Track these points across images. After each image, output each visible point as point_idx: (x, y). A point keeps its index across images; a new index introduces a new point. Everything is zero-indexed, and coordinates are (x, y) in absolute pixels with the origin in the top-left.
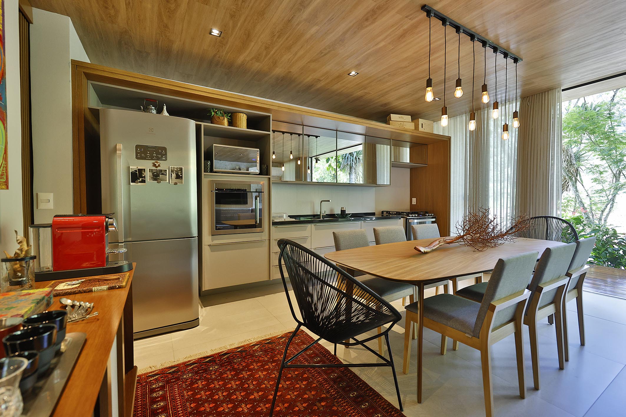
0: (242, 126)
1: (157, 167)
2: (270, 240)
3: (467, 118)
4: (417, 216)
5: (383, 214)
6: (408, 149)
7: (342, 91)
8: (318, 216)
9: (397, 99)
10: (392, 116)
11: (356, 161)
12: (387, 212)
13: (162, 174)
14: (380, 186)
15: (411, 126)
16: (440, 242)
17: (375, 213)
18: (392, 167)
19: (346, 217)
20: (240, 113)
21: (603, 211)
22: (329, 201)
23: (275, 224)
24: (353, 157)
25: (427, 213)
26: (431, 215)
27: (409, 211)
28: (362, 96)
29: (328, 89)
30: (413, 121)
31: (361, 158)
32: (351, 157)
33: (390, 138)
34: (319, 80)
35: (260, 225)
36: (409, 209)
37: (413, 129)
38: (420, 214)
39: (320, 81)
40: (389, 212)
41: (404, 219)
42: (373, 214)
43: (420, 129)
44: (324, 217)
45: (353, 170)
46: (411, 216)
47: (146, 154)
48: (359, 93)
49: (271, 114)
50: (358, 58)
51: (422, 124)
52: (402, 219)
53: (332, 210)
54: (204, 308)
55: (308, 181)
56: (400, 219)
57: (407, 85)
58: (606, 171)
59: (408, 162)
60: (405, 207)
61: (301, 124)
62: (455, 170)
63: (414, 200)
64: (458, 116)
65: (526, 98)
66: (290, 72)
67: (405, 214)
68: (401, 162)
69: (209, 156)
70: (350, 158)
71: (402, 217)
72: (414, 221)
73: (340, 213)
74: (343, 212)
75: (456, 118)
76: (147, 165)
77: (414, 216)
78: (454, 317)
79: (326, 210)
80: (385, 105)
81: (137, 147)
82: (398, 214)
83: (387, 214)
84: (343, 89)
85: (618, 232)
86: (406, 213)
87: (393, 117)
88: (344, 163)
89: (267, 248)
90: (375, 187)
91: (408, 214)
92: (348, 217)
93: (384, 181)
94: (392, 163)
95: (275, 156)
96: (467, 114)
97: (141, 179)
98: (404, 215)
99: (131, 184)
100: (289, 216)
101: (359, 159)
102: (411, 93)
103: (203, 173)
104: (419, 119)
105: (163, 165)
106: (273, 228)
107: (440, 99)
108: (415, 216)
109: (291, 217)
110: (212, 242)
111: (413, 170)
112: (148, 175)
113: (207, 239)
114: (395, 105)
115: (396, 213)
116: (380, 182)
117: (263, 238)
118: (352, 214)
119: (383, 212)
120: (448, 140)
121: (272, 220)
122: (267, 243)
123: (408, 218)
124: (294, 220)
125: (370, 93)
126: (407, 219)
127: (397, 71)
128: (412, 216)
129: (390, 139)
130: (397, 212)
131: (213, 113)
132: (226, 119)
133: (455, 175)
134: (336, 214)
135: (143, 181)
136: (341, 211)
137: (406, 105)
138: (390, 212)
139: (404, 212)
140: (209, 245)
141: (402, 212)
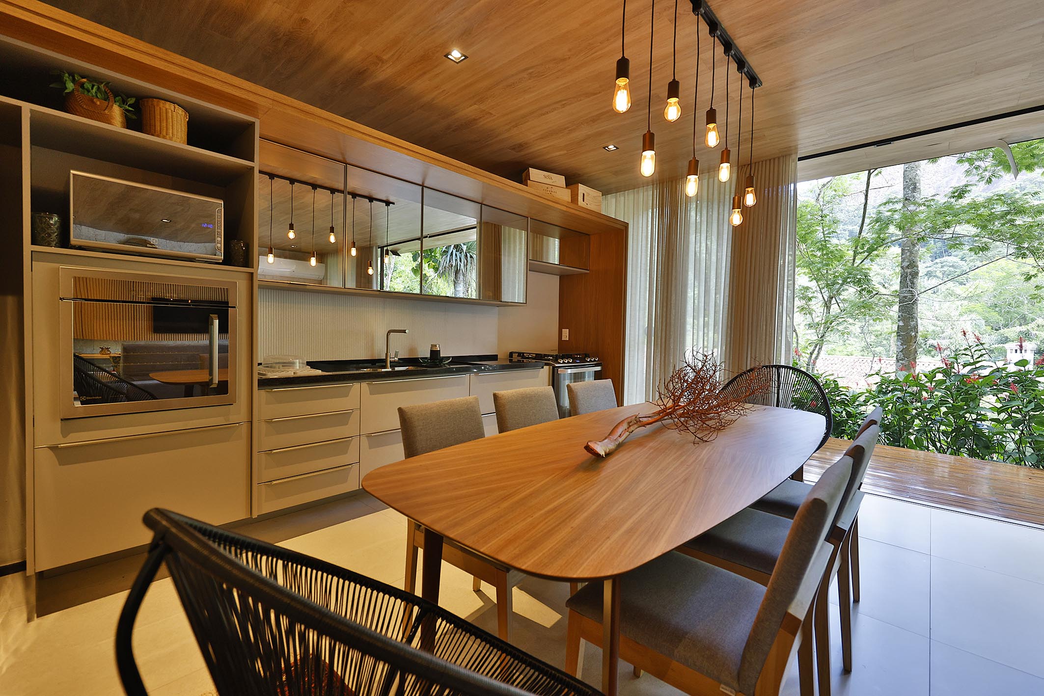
0: (173, 136)
2: (251, 422)
3: (655, 193)
4: (571, 361)
5: (512, 357)
6: (557, 241)
7: (433, 99)
8: (382, 362)
9: (543, 137)
10: (533, 171)
11: (467, 261)
12: (519, 354)
14: (507, 304)
15: (565, 195)
16: (630, 424)
17: (497, 355)
18: (529, 270)
19: (440, 363)
20: (163, 102)
21: (811, 354)
22: (404, 331)
23: (266, 383)
24: (461, 253)
25: (587, 356)
26: (594, 361)
27: (558, 354)
28: (475, 120)
29: (403, 88)
30: (569, 187)
31: (474, 256)
32: (458, 253)
33: (525, 214)
34: (379, 60)
35: (223, 388)
36: (557, 348)
37: (568, 200)
38: (577, 358)
39: (382, 61)
40: (523, 353)
41: (550, 368)
42: (494, 358)
43: (580, 202)
44: (394, 364)
45: (462, 277)
46: (562, 362)
48: (469, 111)
49: (258, 120)
50: (467, 13)
51: (584, 194)
52: (546, 368)
53: (412, 350)
55: (375, 288)
56: (543, 368)
57: (564, 106)
58: (815, 297)
59: (557, 262)
60: (550, 346)
61: (341, 158)
62: (634, 282)
63: (566, 332)
64: (640, 188)
65: (746, 166)
66: (305, 19)
67: (551, 358)
68: (544, 261)
70: (456, 255)
71: (546, 364)
72: (567, 371)
73: (429, 356)
74: (435, 353)
75: (638, 192)
77: (566, 362)
78: (686, 633)
79: (399, 349)
80: (521, 146)
82: (540, 359)
83: (520, 358)
84: (436, 93)
85: (840, 385)
86: (551, 356)
87: (534, 173)
88: (445, 264)
89: (243, 443)
90: (498, 306)
91: (556, 359)
92: (444, 364)
93: (514, 297)
94: (530, 263)
95: (293, 233)
96: (655, 185)
98: (549, 360)
100: (308, 363)
101: (471, 257)
102: (568, 128)
103: (28, 248)
104: (579, 184)
106: (261, 395)
107: (617, 148)
108: (568, 362)
109: (312, 365)
110: (63, 437)
111: (565, 279)
114: (538, 150)
115: (534, 355)
116: (506, 297)
117: (233, 418)
118: (452, 357)
119: (511, 354)
120: (623, 228)
121: (259, 374)
122: (244, 428)
123: (557, 365)
124: (319, 372)
125: (491, 114)
126: (554, 367)
127: (547, 66)
129: (527, 219)
130: (536, 354)
131: (70, 86)
132: (116, 108)
133: (633, 291)
134: (421, 358)
136: (432, 352)
137: (558, 154)
138: (525, 355)
139: (549, 356)
140: (54, 448)
141: (545, 355)
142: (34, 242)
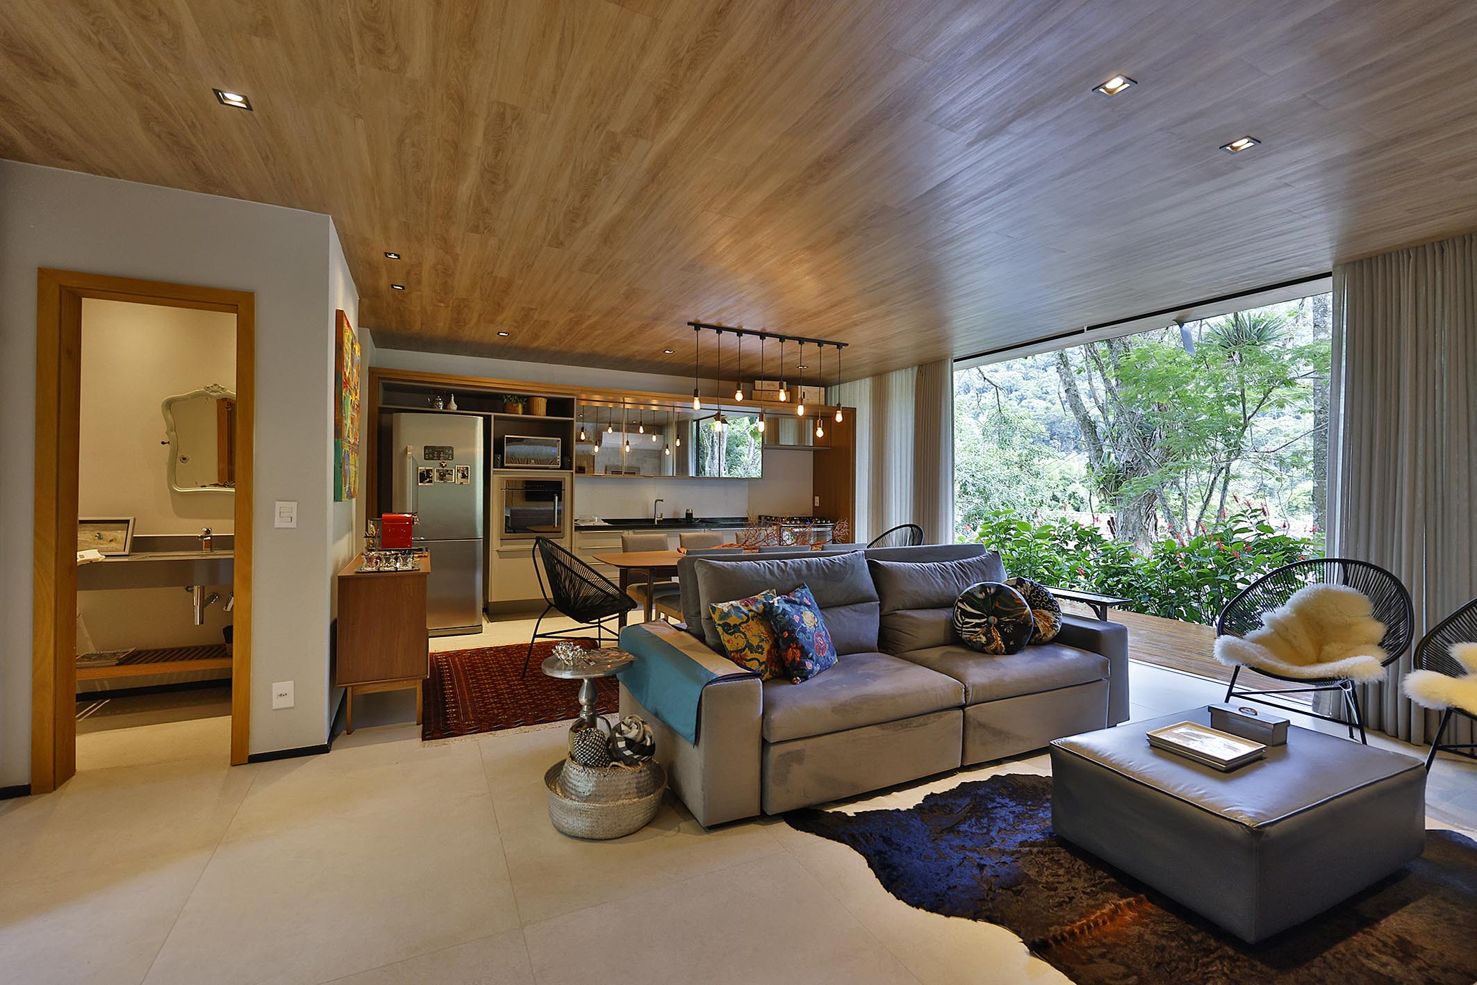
0: (541, 411)
1: (443, 467)
4: (799, 523)
8: (652, 520)
12: (767, 517)
13: (449, 474)
17: (746, 518)
19: (692, 522)
20: (538, 399)
23: (578, 528)
27: (809, 516)
36: (809, 513)
38: (823, 519)
40: (771, 517)
42: (743, 520)
44: (659, 522)
47: (433, 454)
53: (673, 513)
54: (490, 623)
69: (499, 449)
73: (684, 517)
74: (689, 515)
76: (433, 466)
79: (664, 512)
81: (426, 448)
87: (759, 384)
92: (695, 523)
96: (871, 378)
97: (428, 480)
99: (420, 484)
100: (603, 520)
103: (492, 469)
105: (449, 464)
106: (576, 534)
109: (605, 521)
110: (501, 546)
112: (435, 475)
113: (495, 543)
119: (761, 517)
121: (576, 525)
124: (607, 524)
131: (505, 402)
132: (520, 405)
134: (678, 519)
135: (430, 482)
136: (687, 514)
140: (498, 551)
142: (494, 467)
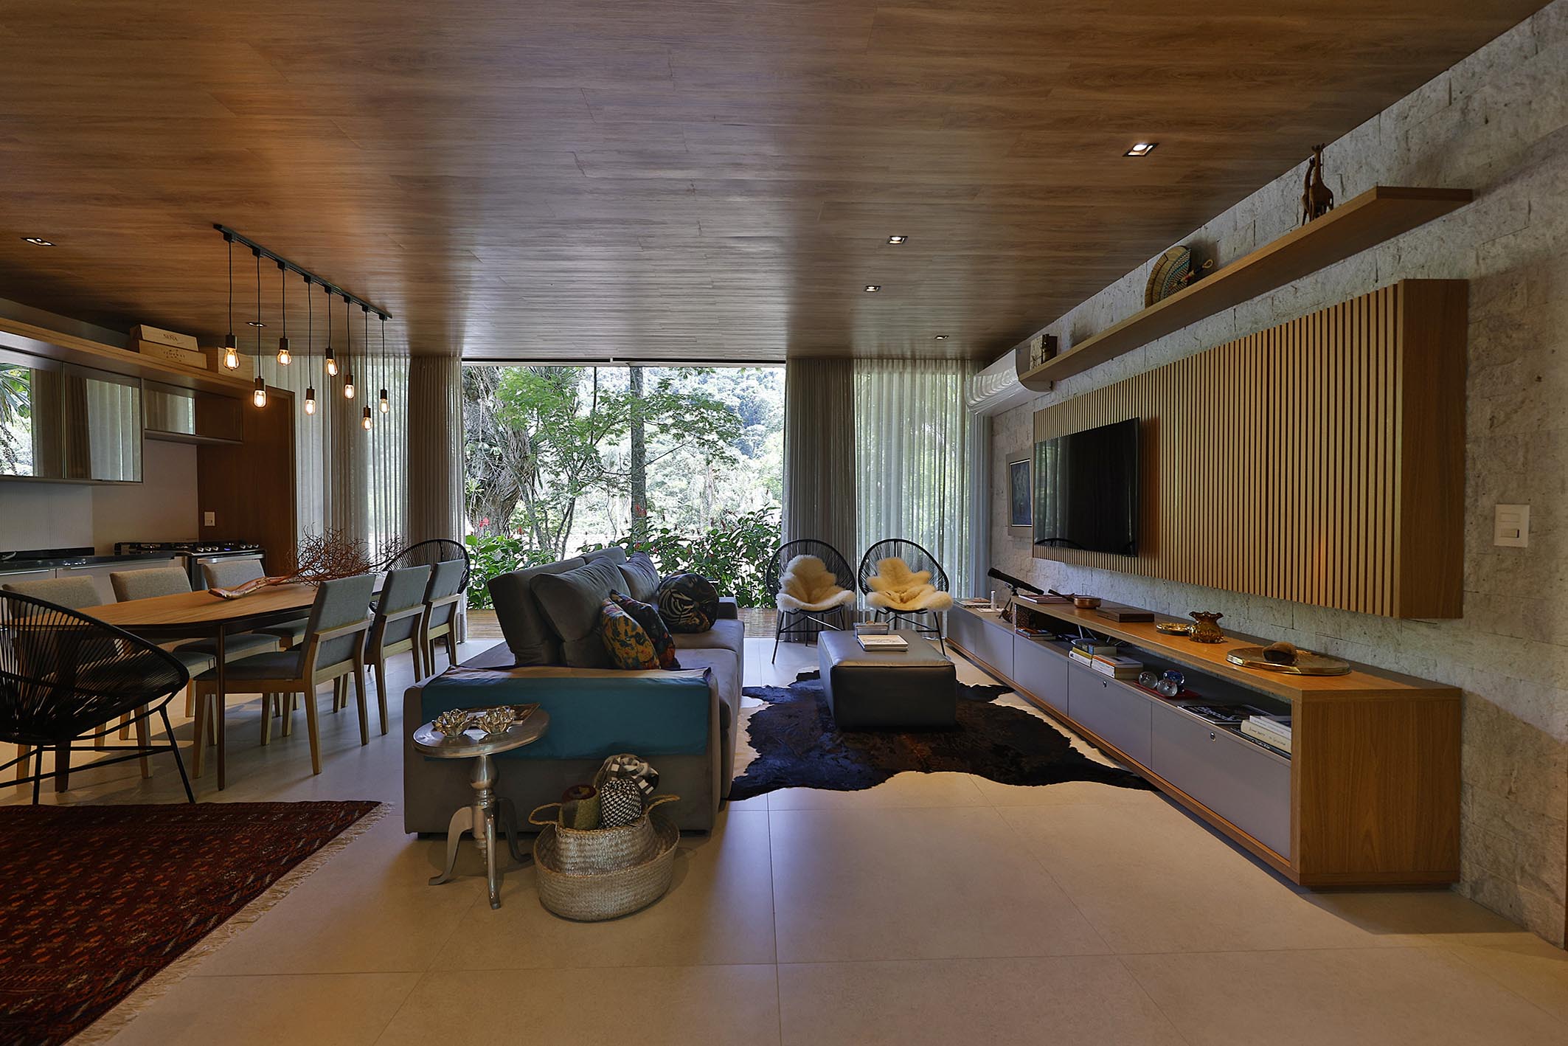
4: (217, 549)
5: (120, 549)
6: (191, 401)
10: (146, 329)
12: (132, 545)
14: (107, 483)
15: (196, 358)
18: (145, 438)
25: (242, 542)
26: (253, 548)
27: (198, 541)
30: (202, 349)
33: (138, 376)
36: (195, 535)
37: (201, 366)
38: (226, 546)
40: (139, 544)
41: (183, 560)
42: (89, 551)
46: (202, 551)
52: (178, 559)
56: (173, 558)
59: (192, 432)
60: (189, 530)
62: (305, 459)
63: (210, 518)
67: (185, 547)
68: (170, 430)
71: (176, 553)
72: (211, 561)
75: (306, 359)
77: (209, 550)
82: (166, 549)
83: (132, 550)
86: (187, 544)
87: (148, 332)
90: (92, 485)
91: (193, 547)
94: (145, 433)
98: (183, 549)
104: (219, 347)
108: (213, 551)
111: (207, 449)
115: (159, 546)
120: (289, 398)
123: (194, 555)
126: (190, 558)
128: (205, 551)
129: (140, 378)
130: (161, 543)
133: (305, 468)
138: (142, 545)
139: (183, 544)
141: (177, 544)
